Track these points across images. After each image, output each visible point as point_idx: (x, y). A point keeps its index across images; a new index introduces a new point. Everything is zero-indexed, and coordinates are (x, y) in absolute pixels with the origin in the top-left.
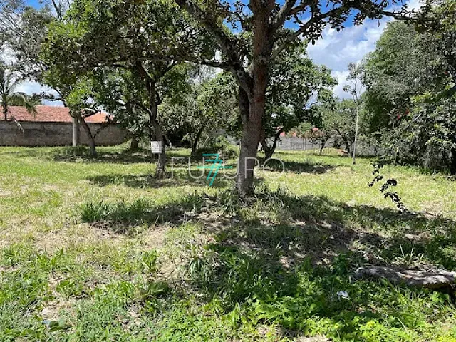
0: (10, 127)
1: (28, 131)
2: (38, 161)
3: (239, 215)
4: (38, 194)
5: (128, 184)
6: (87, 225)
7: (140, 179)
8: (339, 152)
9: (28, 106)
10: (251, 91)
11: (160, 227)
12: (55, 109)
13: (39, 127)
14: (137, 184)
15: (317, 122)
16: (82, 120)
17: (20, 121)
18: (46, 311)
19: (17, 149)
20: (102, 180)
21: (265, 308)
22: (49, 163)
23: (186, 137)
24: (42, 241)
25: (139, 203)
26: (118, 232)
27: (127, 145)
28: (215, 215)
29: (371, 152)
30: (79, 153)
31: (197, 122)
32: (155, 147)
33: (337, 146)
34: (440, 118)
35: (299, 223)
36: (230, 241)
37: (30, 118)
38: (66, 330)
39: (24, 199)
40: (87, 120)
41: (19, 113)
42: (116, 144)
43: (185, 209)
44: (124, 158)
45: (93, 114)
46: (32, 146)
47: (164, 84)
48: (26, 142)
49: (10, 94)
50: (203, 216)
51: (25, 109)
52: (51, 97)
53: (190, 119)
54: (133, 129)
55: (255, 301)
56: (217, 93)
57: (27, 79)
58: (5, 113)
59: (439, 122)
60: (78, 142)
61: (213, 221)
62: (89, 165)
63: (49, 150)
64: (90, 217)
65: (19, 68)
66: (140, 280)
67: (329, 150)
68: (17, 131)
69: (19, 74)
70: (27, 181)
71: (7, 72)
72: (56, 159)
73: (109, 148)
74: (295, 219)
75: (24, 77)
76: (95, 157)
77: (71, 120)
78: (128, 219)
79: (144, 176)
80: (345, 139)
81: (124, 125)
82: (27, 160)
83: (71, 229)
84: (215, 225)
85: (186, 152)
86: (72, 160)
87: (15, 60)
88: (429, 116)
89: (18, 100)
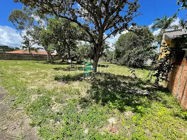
0: (31, 56)
1: (36, 57)
2: (39, 64)
3: (95, 78)
4: (41, 73)
5: (63, 70)
6: (56, 81)
7: (66, 69)
8: (109, 63)
9: (36, 51)
10: (98, 48)
11: (76, 81)
12: (43, 51)
13: (39, 56)
14: (66, 70)
15: (106, 56)
16: (50, 54)
17: (34, 54)
18: (53, 108)
19: (34, 61)
20: (57, 69)
21: (113, 105)
22: (42, 64)
23: (75, 59)
24: (46, 86)
25: (68, 75)
26: (66, 83)
27: (61, 60)
28: (89, 78)
29: (115, 63)
30: (49, 62)
31: (79, 55)
32: (70, 61)
33: (108, 61)
34: (132, 56)
35: (109, 80)
36: (95, 85)
37: (36, 53)
38: (61, 114)
39: (37, 74)
40: (51, 54)
41: (34, 52)
42: (58, 60)
43: (81, 77)
44: (61, 63)
45: (53, 53)
46: (38, 60)
47: (71, 46)
48: (35, 59)
49: (31, 47)
50: (86, 78)
51: (35, 51)
52: (42, 48)
53: (77, 55)
54: (63, 57)
55: (110, 102)
56: (83, 48)
57: (36, 44)
58: (30, 52)
59: (132, 57)
60: (49, 60)
61: (89, 80)
62: (52, 65)
63: (42, 61)
64: (57, 79)
65: (33, 41)
66: (76, 97)
67: (107, 62)
68: (33, 57)
69: (34, 42)
70: (37, 69)
71: (30, 42)
72: (44, 64)
73: (56, 61)
74: (108, 79)
75: (35, 43)
76: (53, 63)
77: (47, 54)
78: (67, 79)
79: (67, 68)
80: (110, 60)
81: (61, 56)
82: (36, 64)
83: (53, 82)
84: (90, 81)
85: (75, 62)
86: (48, 64)
87: (32, 39)
88: (130, 55)
89: (33, 49)
